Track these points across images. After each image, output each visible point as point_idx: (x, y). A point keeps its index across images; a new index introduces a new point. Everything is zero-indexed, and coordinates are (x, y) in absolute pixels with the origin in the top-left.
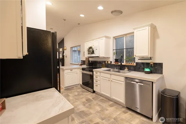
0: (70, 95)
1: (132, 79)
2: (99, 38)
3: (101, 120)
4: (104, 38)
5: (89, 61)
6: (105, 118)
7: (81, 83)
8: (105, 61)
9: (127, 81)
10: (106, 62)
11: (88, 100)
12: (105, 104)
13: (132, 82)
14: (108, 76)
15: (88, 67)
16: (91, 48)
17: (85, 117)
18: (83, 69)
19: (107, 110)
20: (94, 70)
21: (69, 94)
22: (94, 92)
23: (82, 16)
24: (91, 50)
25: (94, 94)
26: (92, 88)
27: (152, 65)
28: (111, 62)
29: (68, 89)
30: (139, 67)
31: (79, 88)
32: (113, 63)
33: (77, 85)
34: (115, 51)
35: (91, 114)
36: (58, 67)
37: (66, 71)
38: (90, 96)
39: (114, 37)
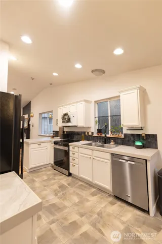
0: (36, 180)
1: (120, 156)
2: (77, 102)
3: (79, 217)
4: (83, 103)
5: (64, 132)
6: (85, 214)
7: (53, 163)
8: (85, 132)
9: (114, 159)
10: (86, 134)
11: (62, 187)
12: (85, 192)
13: (121, 160)
14: (89, 152)
15: (62, 140)
16: (66, 114)
17: (56, 213)
18: (56, 143)
19: (88, 201)
20: (70, 144)
21: (34, 179)
22: (70, 175)
23: (55, 74)
24: (66, 117)
25: (70, 178)
26: (68, 169)
27: (144, 137)
28: (92, 133)
29: (34, 171)
30: (128, 140)
31: (49, 170)
32: (95, 134)
33: (46, 165)
34: (97, 119)
35: (65, 207)
36: (21, 140)
37: (32, 146)
38: (64, 180)
39: (95, 102)
